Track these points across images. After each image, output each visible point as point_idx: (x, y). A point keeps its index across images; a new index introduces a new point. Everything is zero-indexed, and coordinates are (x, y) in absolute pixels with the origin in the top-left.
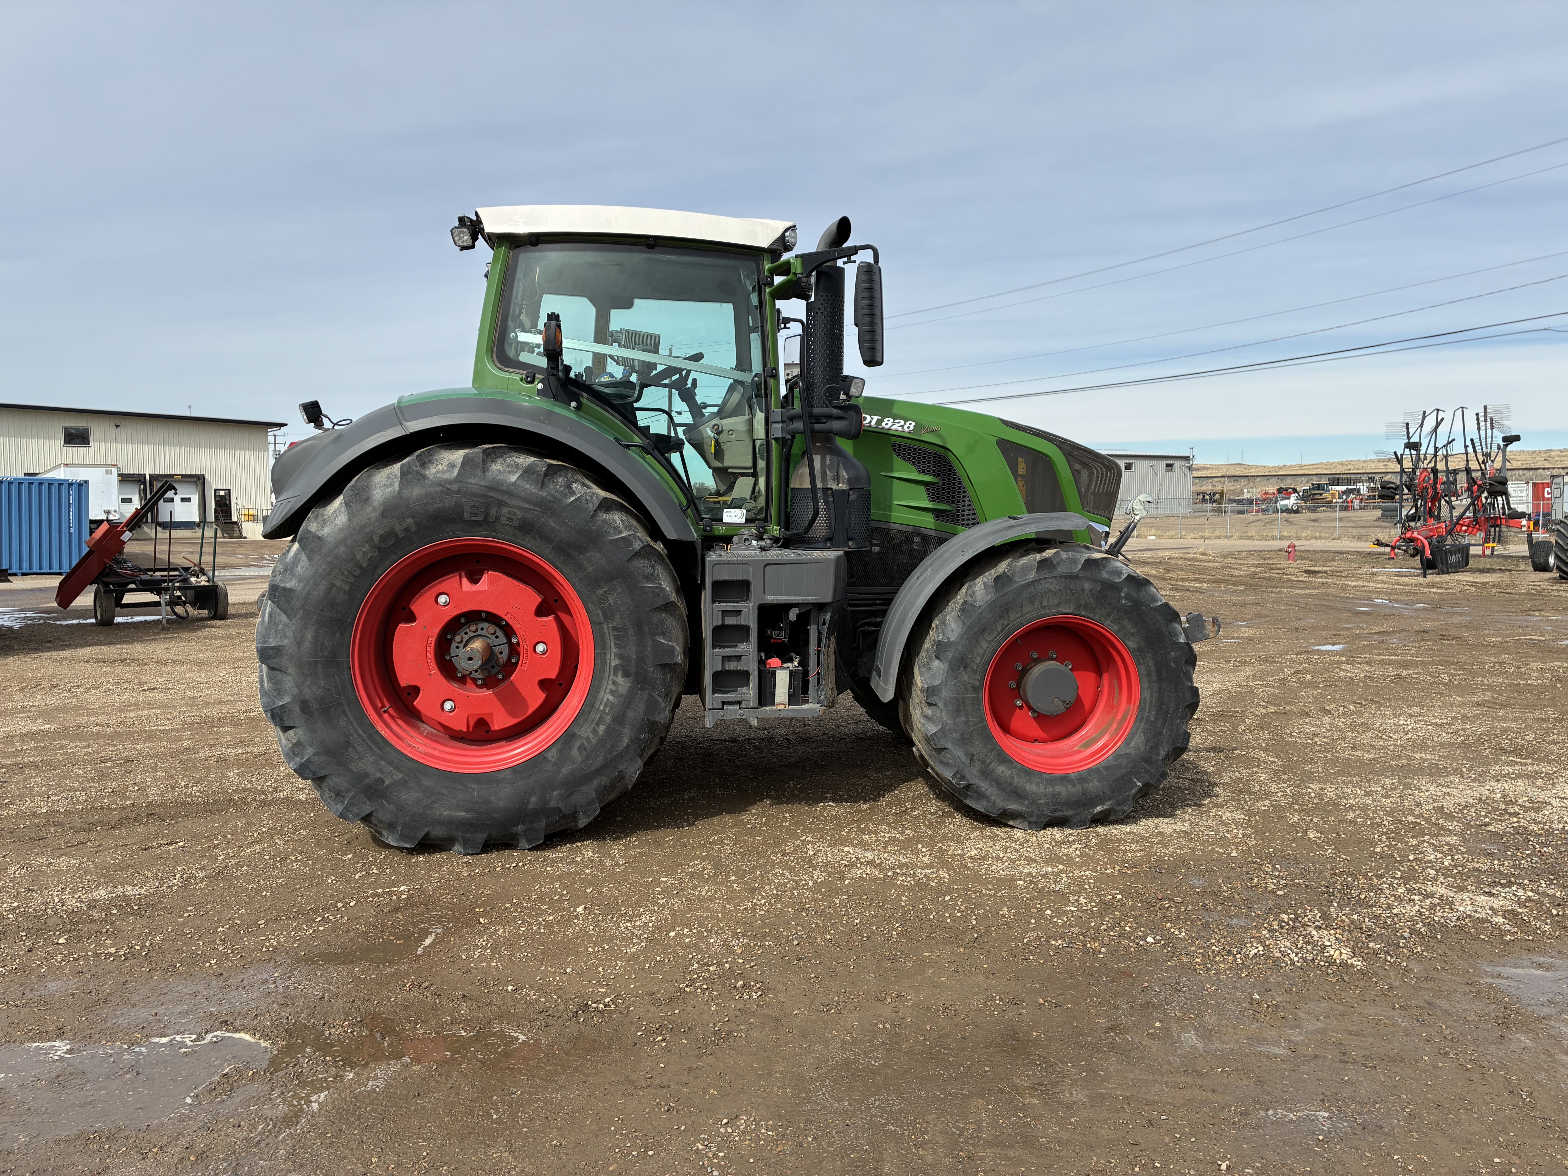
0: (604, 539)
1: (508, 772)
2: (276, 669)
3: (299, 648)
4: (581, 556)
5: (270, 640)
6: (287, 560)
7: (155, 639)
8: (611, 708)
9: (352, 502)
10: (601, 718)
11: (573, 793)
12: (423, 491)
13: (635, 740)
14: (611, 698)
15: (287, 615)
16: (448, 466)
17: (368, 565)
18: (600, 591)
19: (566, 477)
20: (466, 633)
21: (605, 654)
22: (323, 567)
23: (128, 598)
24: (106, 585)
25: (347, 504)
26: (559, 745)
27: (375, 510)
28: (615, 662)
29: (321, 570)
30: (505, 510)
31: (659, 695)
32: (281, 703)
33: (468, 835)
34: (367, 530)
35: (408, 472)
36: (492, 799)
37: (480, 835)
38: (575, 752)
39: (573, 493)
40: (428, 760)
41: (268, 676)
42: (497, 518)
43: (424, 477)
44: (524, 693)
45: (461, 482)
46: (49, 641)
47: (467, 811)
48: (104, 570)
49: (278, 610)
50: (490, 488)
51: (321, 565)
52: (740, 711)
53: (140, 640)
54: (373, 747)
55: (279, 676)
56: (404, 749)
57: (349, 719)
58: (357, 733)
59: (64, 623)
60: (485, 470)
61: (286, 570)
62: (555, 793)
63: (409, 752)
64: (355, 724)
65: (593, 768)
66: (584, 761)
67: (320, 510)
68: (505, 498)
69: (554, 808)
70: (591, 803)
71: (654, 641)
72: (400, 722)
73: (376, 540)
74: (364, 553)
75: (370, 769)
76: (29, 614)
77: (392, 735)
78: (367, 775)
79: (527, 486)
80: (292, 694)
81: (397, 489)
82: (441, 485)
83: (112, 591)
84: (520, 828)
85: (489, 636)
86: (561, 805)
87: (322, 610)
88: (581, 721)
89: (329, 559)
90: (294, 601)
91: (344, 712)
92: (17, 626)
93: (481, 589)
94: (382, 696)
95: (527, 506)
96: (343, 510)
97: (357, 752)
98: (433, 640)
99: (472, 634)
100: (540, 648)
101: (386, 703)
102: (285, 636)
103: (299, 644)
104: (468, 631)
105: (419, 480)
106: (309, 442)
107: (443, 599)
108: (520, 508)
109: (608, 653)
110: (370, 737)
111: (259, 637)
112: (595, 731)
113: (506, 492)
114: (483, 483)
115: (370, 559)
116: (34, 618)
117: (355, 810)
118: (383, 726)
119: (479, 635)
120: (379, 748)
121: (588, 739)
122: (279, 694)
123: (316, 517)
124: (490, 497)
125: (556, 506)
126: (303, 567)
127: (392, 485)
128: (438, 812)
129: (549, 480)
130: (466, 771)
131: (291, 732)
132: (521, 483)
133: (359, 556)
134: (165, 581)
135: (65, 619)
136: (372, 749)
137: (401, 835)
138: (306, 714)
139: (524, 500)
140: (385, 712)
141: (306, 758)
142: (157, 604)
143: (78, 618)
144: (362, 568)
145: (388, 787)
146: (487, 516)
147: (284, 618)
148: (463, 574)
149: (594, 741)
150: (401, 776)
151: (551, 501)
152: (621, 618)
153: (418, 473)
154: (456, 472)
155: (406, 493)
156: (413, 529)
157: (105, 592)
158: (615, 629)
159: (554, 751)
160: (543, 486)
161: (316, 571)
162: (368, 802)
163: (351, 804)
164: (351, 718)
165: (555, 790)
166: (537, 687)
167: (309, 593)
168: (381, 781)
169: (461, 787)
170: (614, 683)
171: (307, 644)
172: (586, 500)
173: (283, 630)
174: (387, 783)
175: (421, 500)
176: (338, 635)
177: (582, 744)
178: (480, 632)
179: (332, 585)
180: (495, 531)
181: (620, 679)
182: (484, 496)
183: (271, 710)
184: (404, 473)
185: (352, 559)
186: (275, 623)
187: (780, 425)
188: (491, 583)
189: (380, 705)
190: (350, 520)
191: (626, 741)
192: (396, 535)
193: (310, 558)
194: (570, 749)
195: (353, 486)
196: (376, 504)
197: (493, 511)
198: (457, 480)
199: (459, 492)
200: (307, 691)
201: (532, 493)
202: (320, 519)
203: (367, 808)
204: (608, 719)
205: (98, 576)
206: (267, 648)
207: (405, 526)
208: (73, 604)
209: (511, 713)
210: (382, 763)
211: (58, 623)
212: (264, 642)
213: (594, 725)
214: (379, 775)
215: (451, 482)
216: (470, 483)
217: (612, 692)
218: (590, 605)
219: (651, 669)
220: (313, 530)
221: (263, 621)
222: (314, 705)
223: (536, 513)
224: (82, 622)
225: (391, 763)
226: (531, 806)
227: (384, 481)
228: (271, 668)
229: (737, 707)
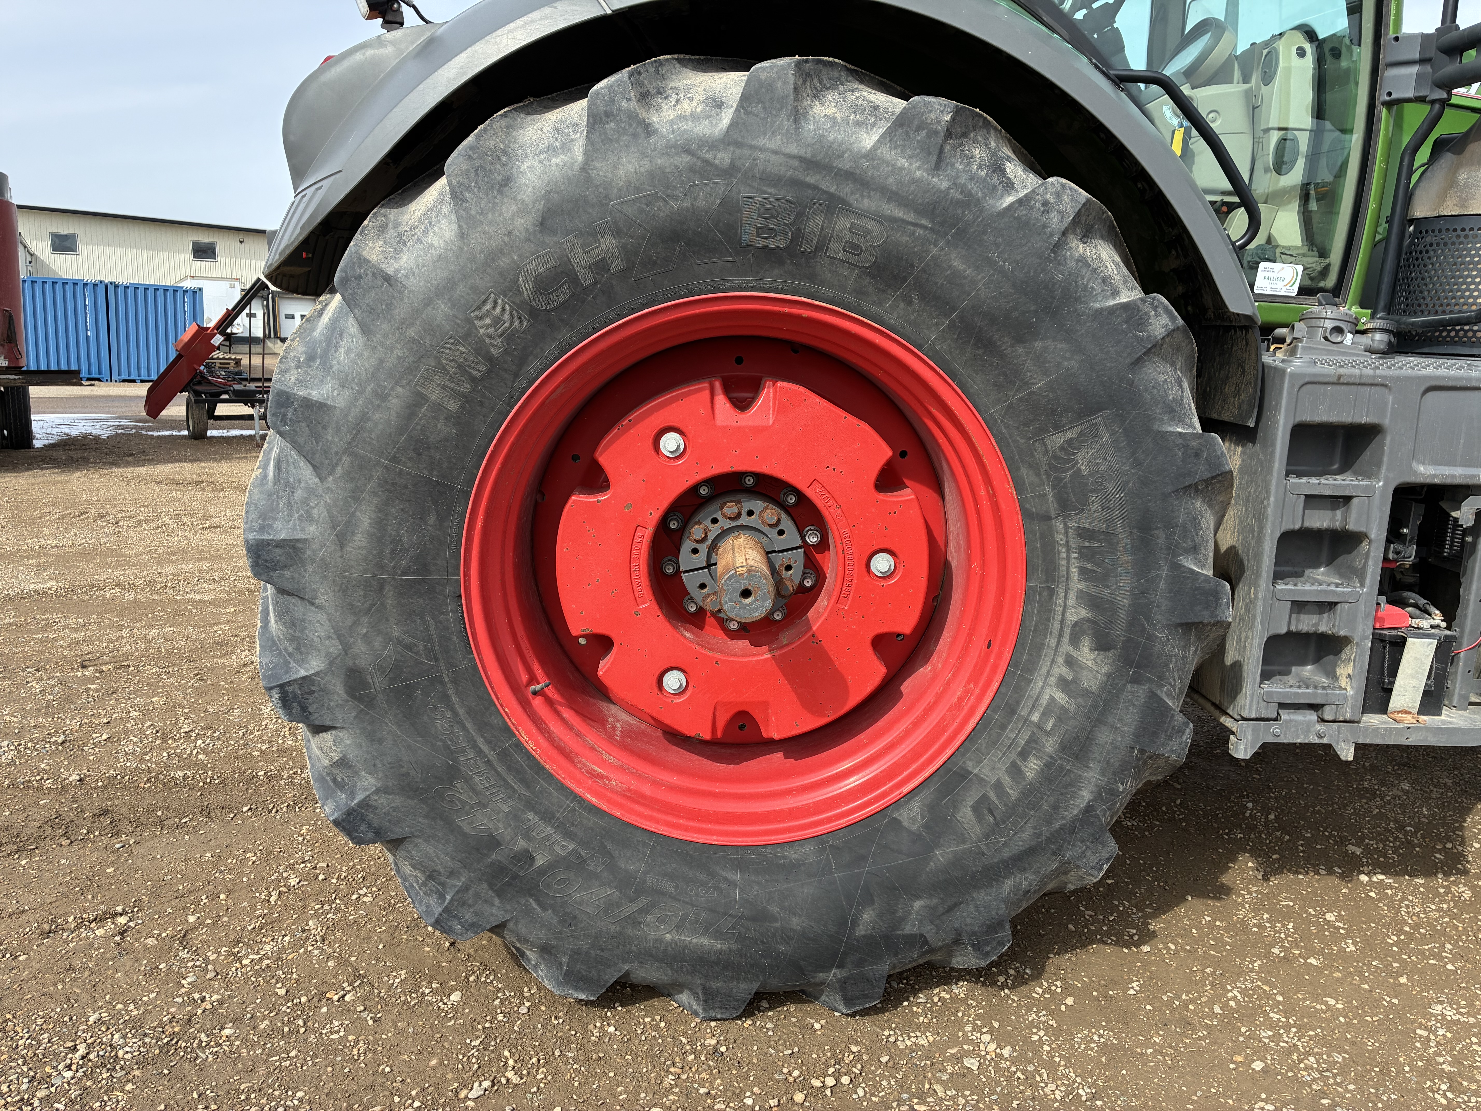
0: (1081, 307)
1: (808, 848)
2: (289, 594)
3: (342, 546)
4: (1020, 350)
5: (277, 525)
6: (316, 333)
7: (246, 458)
8: (1060, 720)
9: (468, 188)
10: (1032, 740)
11: (956, 905)
12: (646, 166)
13: (1105, 794)
14: (1060, 697)
15: (315, 467)
16: (705, 102)
17: (506, 352)
18: (1056, 440)
19: (987, 146)
20: (715, 521)
21: (1052, 592)
22: (397, 352)
23: (222, 409)
24: (197, 394)
25: (457, 195)
26: (927, 793)
27: (523, 210)
28: (1076, 613)
29: (391, 361)
30: (843, 224)
31: (1168, 695)
32: (303, 673)
33: (716, 985)
34: (504, 262)
35: (607, 114)
36: (774, 909)
37: (743, 986)
38: (966, 814)
39: (1009, 186)
40: (631, 811)
41: (276, 605)
42: (821, 246)
43: (648, 129)
44: (838, 660)
45: (739, 145)
46: (132, 455)
47: (718, 935)
48: (195, 377)
49: (294, 454)
50: (810, 164)
51: (391, 348)
52: (1318, 727)
53: (229, 458)
54: (510, 779)
55: (299, 608)
56: (579, 783)
57: (455, 714)
58: (475, 746)
59: (156, 434)
60: (798, 116)
61: (311, 358)
62: (918, 904)
63: (590, 790)
64: (469, 725)
65: (1006, 853)
66: (987, 836)
67: (392, 214)
68: (846, 190)
69: (912, 936)
70: (994, 927)
71: (1176, 567)
72: (567, 714)
73: (526, 289)
74: (496, 321)
75: (502, 830)
76: (124, 422)
77: (553, 753)
78: (494, 843)
79: (903, 162)
80: (328, 654)
81: (580, 157)
82: (688, 151)
83: (205, 401)
84: (834, 975)
85: (765, 529)
86: (929, 931)
87: (394, 459)
88: (982, 742)
89: (411, 333)
90: (329, 435)
91: (445, 698)
92: (105, 434)
93: (758, 422)
94: (530, 656)
95: (899, 213)
96: (446, 209)
97: (474, 791)
98: (645, 535)
99: (728, 524)
100: (882, 563)
101: (539, 672)
102: (309, 518)
103: (341, 540)
104: (718, 515)
105: (635, 136)
106: (370, 52)
107: (671, 442)
108: (880, 219)
109: (1061, 591)
110: (504, 755)
111: (253, 516)
112: (1015, 771)
113: (848, 176)
114: (793, 149)
115: (509, 338)
116: (127, 427)
117: (468, 916)
118: (534, 730)
119: (743, 527)
120: (523, 781)
121: (998, 786)
122: (298, 649)
123: (383, 229)
124: (809, 186)
125: (969, 216)
126: (348, 351)
127: (565, 147)
128: (653, 934)
129: (954, 148)
130: (714, 840)
131: (327, 736)
132: (887, 153)
133: (484, 327)
134: (260, 393)
135: (158, 429)
136: (507, 785)
137: (568, 974)
138: (360, 699)
139: (894, 196)
140: (535, 693)
141: (359, 797)
142: (251, 417)
143: (173, 429)
144: (490, 359)
145: (542, 871)
146: (798, 237)
147: (306, 473)
148: (718, 385)
149: (1014, 794)
150: (572, 846)
151: (958, 203)
152: (1105, 508)
153: (633, 116)
154: (726, 118)
155: (601, 169)
156: (616, 266)
157: (196, 402)
158: (1084, 534)
159: (916, 806)
160: (939, 164)
161: (381, 361)
162: (497, 901)
163: (460, 902)
164: (461, 712)
165: (918, 897)
166: (870, 650)
167: (364, 418)
168: (527, 857)
169: (703, 877)
170: (1070, 662)
171: (360, 540)
172: (1045, 203)
173: (305, 501)
174: (540, 861)
175: (638, 189)
176: (432, 520)
177: (985, 797)
178: (744, 520)
179: (419, 400)
180: (812, 278)
181: (1086, 654)
182: (795, 183)
183: (282, 687)
184: (595, 120)
185: (468, 335)
186: (287, 484)
187: (1414, 69)
188: (781, 409)
189: (525, 678)
190: (462, 236)
191: (1086, 795)
192: (574, 280)
193: (365, 329)
194: (955, 805)
195: (471, 148)
196: (526, 195)
197: (815, 224)
198: (728, 140)
199: (731, 170)
200: (360, 648)
201: (913, 181)
202: (391, 233)
203: (496, 912)
204: (1050, 745)
205: (188, 384)
206: (268, 543)
207: (595, 255)
208: (164, 413)
209: (810, 704)
210: (530, 815)
211: (150, 433)
212: (262, 529)
213: (1013, 756)
214: (521, 844)
215: (713, 145)
216: (762, 149)
217: (1064, 684)
218: (1024, 471)
219: (1161, 635)
220: (373, 257)
221: (265, 477)
222: (378, 682)
223: (920, 232)
224: (174, 433)
225: (548, 817)
226: (861, 931)
227: (548, 139)
228: (281, 591)
229: (1312, 716)
